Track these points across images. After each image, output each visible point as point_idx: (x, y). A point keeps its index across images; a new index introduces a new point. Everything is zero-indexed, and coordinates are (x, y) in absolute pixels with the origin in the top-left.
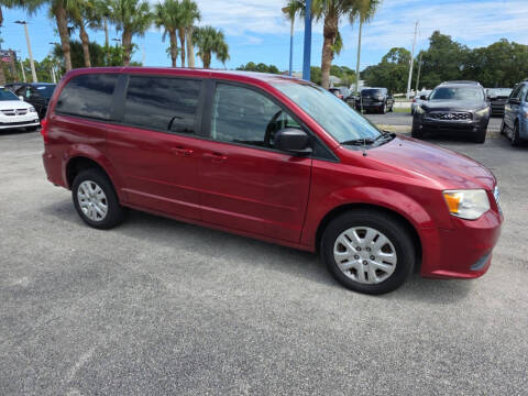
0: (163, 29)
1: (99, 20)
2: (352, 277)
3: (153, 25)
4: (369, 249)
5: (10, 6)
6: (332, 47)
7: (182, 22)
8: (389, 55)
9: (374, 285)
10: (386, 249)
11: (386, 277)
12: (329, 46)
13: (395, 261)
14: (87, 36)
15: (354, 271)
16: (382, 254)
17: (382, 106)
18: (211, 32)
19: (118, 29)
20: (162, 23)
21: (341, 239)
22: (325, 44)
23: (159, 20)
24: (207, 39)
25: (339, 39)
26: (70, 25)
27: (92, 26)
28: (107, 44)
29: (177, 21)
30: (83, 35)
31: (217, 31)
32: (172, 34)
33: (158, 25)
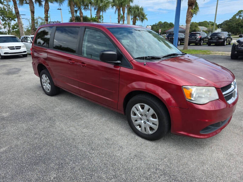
0: (115, 8)
1: (88, 6)
2: (139, 129)
3: (111, 6)
4: (146, 115)
5: (52, 2)
6: (192, 11)
7: (123, 4)
8: (237, 14)
9: (149, 135)
10: (153, 116)
11: (154, 131)
12: (190, 10)
13: (157, 123)
14: (82, 13)
15: (140, 126)
16: (152, 119)
17: (224, 42)
18: (137, 8)
19: (95, 9)
20: (114, 5)
21: (134, 109)
22: (188, 9)
23: (113, 4)
24: (135, 12)
25: (196, 6)
26: (76, 9)
27: (85, 9)
28: (91, 16)
29: (121, 3)
30: (81, 13)
31: (140, 7)
32: (119, 10)
33: (113, 6)
